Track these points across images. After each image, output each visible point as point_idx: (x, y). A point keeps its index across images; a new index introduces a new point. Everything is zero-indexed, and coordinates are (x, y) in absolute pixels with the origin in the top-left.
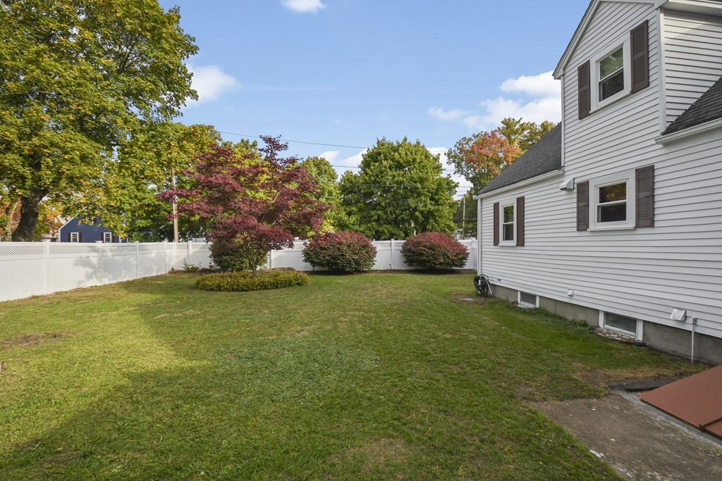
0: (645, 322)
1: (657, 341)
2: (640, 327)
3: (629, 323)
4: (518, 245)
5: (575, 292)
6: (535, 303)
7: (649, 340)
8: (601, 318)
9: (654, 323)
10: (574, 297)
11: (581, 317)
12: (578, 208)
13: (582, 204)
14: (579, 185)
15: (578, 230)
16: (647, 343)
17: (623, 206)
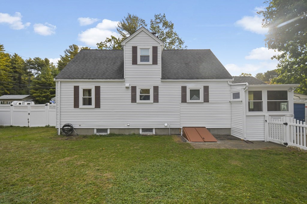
0: (155, 128)
1: (159, 133)
2: (154, 131)
3: (150, 130)
4: (96, 107)
5: (130, 124)
6: (107, 132)
7: (157, 133)
8: (141, 131)
9: (158, 128)
10: (130, 126)
11: (132, 132)
12: (132, 95)
13: (133, 94)
14: (132, 87)
15: (132, 102)
16: (157, 134)
17: (149, 96)
